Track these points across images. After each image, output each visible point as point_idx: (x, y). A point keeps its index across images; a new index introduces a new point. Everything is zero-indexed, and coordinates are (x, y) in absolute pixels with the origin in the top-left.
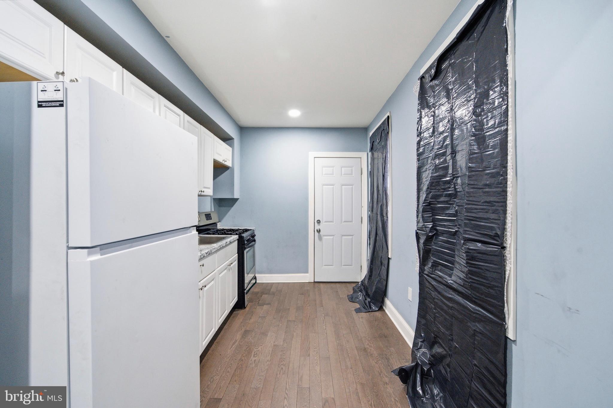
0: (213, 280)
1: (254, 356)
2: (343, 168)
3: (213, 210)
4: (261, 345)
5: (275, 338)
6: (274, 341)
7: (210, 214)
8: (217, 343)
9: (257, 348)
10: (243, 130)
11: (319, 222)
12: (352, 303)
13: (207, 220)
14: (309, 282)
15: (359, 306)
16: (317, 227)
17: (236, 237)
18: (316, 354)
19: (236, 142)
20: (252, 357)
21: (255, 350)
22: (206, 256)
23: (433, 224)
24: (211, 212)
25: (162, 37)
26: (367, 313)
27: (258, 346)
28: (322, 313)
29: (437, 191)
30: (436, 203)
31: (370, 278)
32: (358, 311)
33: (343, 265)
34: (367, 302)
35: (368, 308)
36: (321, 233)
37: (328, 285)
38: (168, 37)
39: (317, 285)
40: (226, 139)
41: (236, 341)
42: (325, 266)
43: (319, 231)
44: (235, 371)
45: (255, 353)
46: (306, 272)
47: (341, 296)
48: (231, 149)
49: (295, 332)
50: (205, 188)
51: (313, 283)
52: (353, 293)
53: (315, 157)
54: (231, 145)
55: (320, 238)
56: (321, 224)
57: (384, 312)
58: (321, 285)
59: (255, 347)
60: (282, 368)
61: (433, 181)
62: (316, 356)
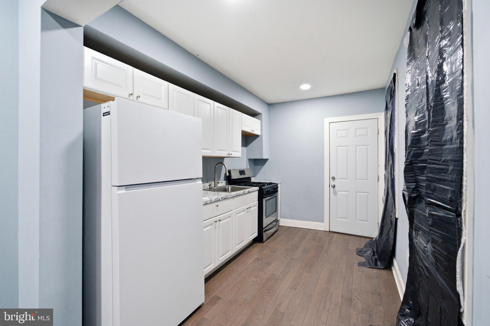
0: (230, 217)
1: (254, 277)
2: (357, 130)
3: (248, 168)
4: (263, 271)
5: (275, 268)
6: (273, 271)
7: (244, 171)
8: (235, 262)
9: (259, 273)
10: (270, 105)
11: (334, 178)
12: (359, 256)
13: (240, 175)
14: (324, 231)
15: (364, 261)
16: (332, 183)
17: (257, 188)
18: (302, 290)
19: (264, 116)
20: (252, 278)
21: (257, 273)
22: (221, 200)
23: (416, 185)
24: (247, 169)
25: (195, 56)
26: (370, 269)
27: (260, 271)
28: (324, 259)
29: (418, 149)
30: (417, 162)
31: (380, 235)
32: (361, 264)
33: (357, 220)
34: (374, 258)
35: (373, 264)
36: (335, 188)
37: (343, 236)
38: (198, 55)
39: (331, 234)
40: (254, 114)
41: (247, 264)
42: (340, 218)
43: (334, 187)
44: (237, 283)
45: (256, 276)
46: (322, 221)
47: (349, 248)
48: (259, 121)
49: (293, 268)
50: (233, 151)
51: (328, 233)
52: (364, 248)
53: (330, 122)
54: (260, 119)
55: (335, 193)
56: (335, 180)
57: (391, 271)
58: (336, 235)
59: (258, 272)
60: (270, 292)
61: (414, 138)
62: (301, 291)
